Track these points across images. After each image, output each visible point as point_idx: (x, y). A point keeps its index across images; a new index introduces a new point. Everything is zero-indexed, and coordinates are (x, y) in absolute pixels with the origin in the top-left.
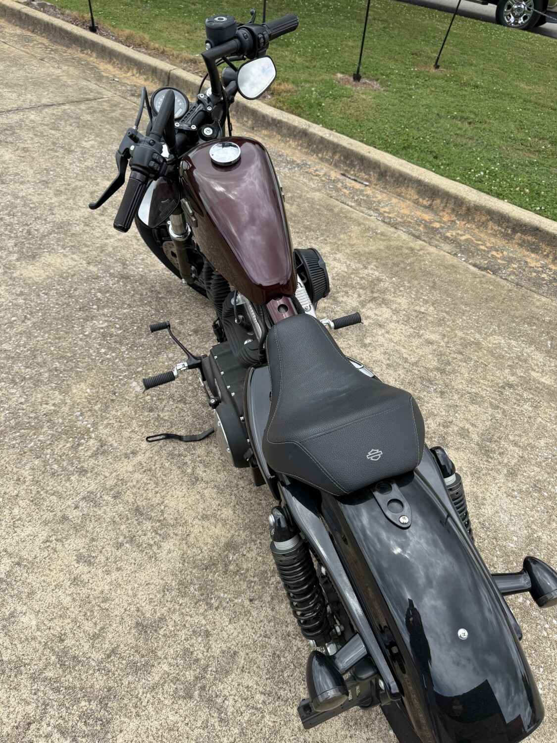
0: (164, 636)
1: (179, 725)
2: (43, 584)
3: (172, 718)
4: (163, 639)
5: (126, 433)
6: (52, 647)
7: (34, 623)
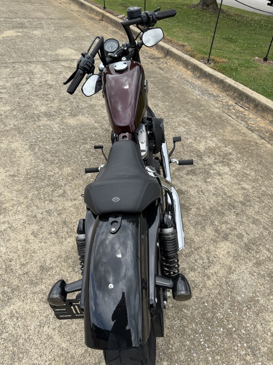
0: (49, 275)
1: (37, 312)
2: (15, 238)
3: (36, 308)
4: (48, 276)
5: (76, 191)
6: (6, 262)
7: (4, 251)
